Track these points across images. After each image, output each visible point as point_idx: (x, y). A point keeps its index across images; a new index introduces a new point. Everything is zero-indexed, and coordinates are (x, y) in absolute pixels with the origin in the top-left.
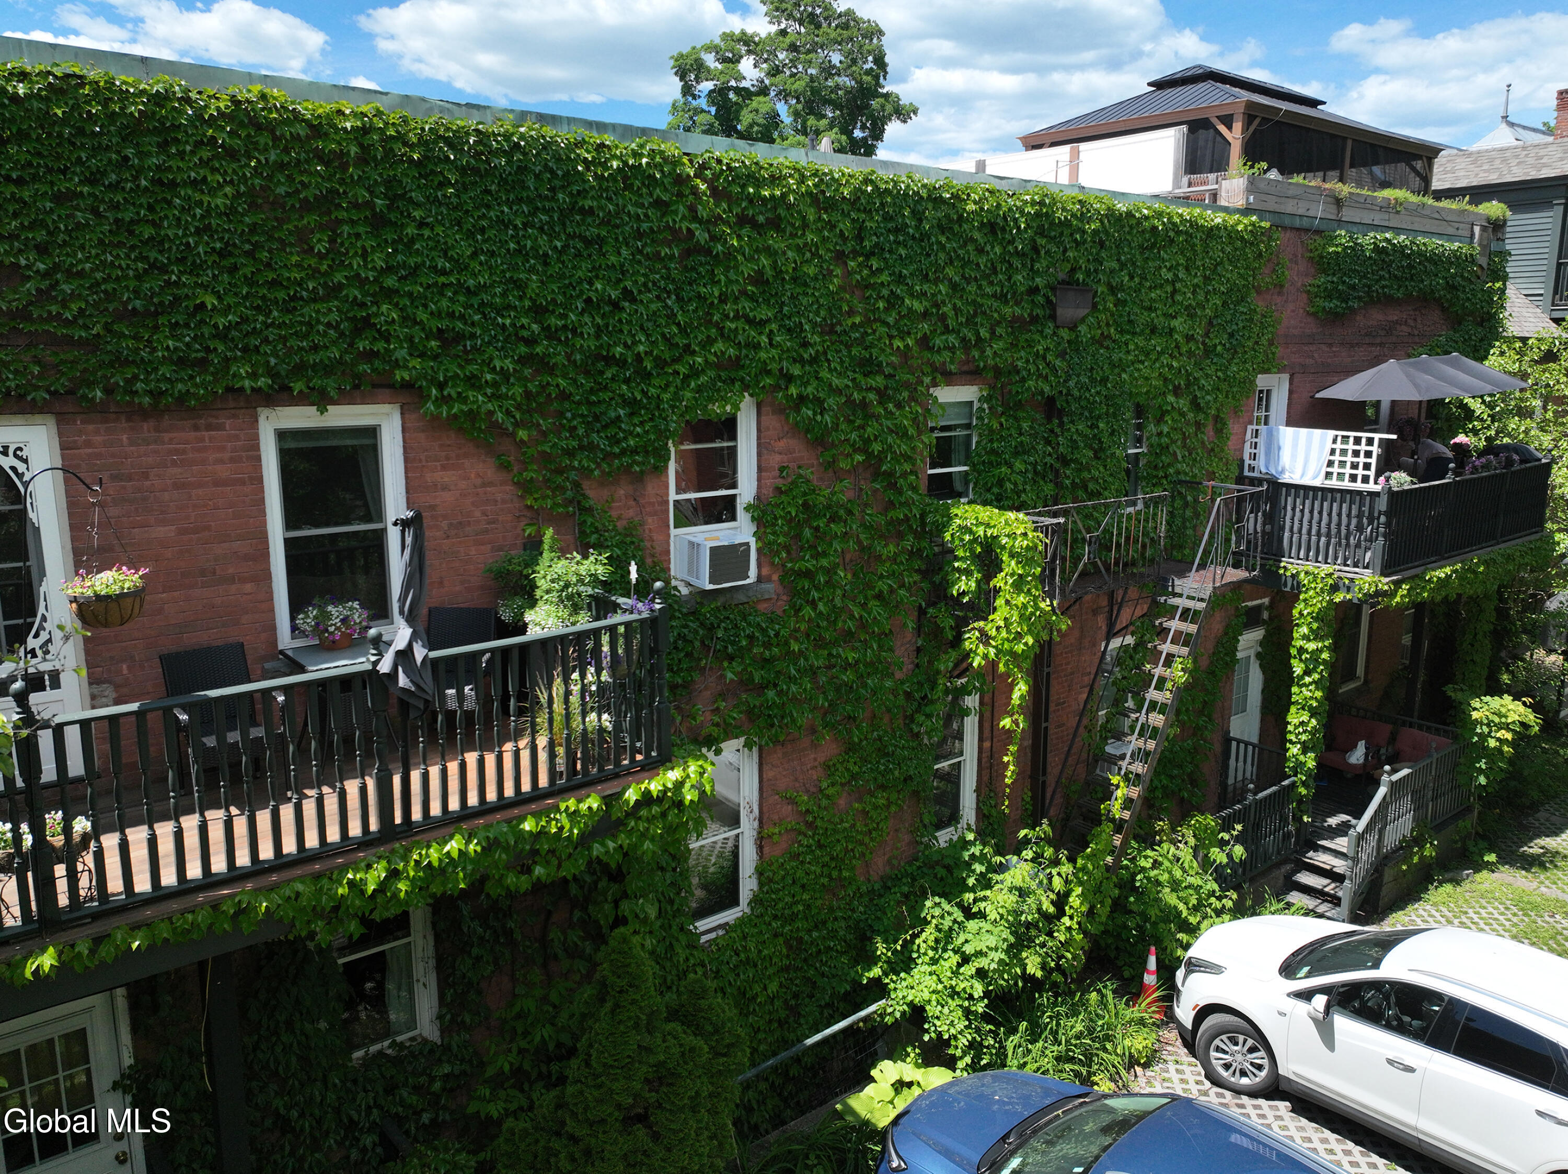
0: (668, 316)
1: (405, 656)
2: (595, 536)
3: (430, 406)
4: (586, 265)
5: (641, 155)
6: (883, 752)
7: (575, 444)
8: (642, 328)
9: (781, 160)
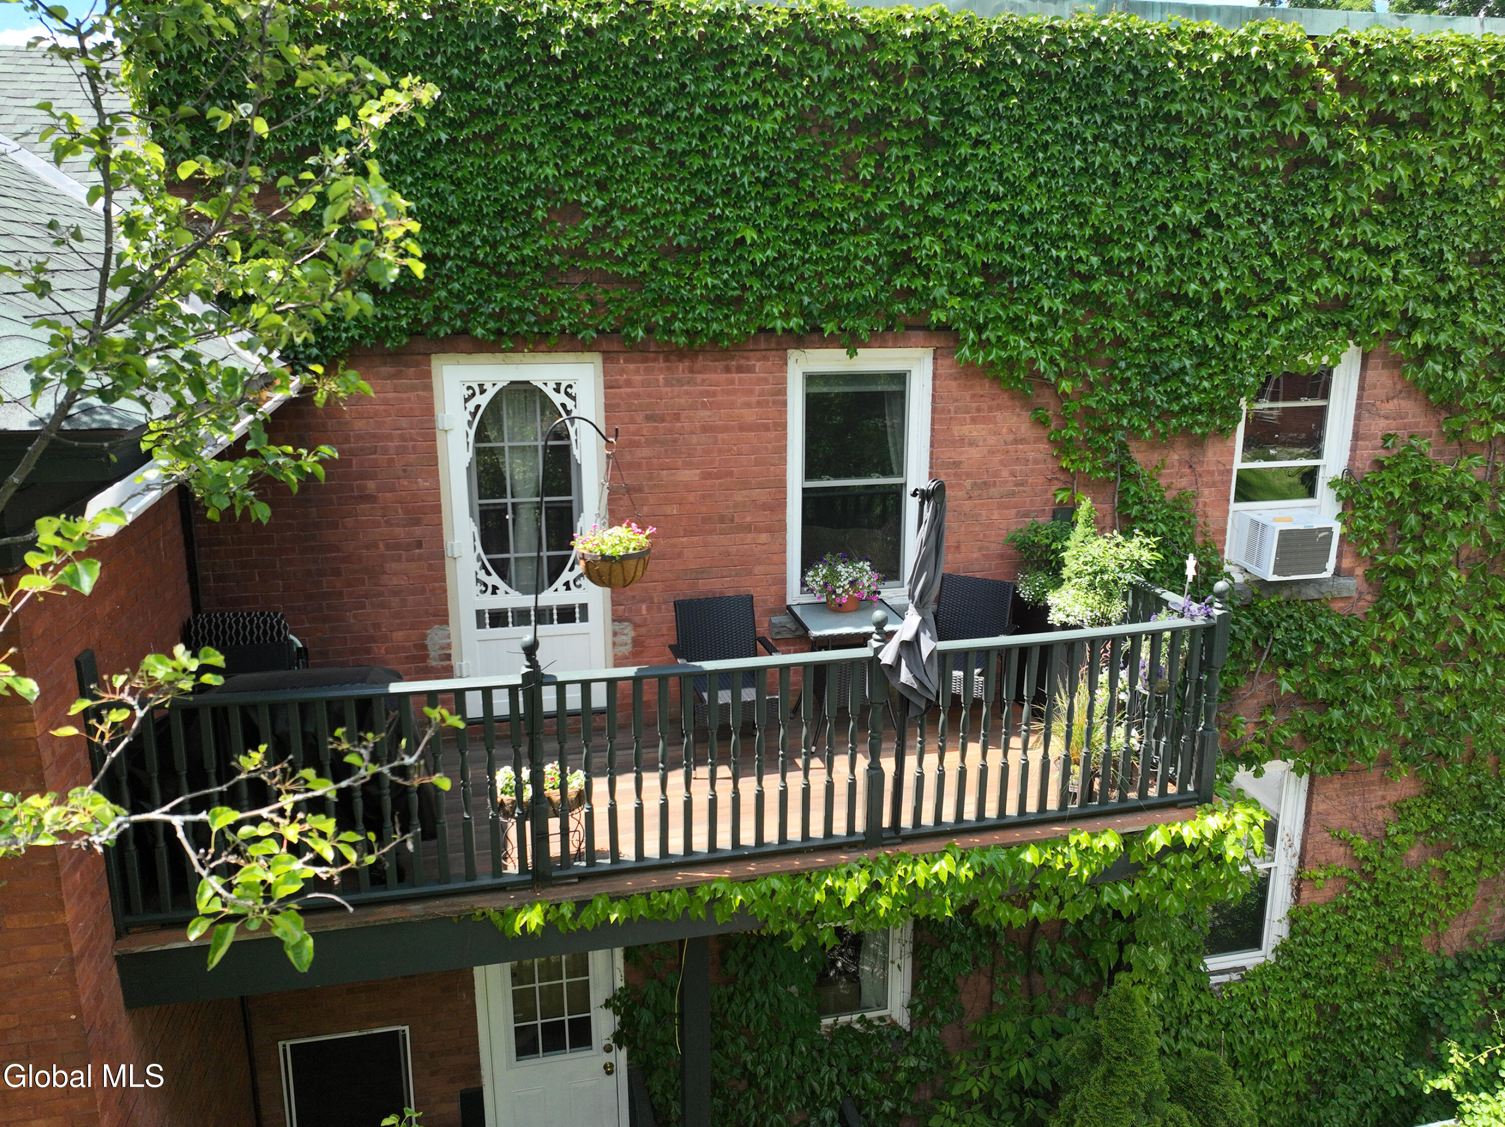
0: (1260, 245)
1: (910, 647)
2: (1137, 508)
3: (966, 351)
4: (1164, 184)
5: (1251, 43)
6: (1480, 802)
7: (1126, 398)
8: (1225, 260)
9: (1446, 34)
